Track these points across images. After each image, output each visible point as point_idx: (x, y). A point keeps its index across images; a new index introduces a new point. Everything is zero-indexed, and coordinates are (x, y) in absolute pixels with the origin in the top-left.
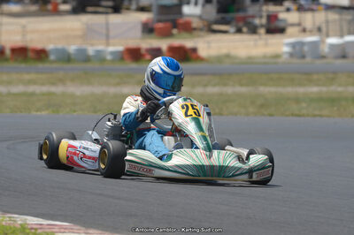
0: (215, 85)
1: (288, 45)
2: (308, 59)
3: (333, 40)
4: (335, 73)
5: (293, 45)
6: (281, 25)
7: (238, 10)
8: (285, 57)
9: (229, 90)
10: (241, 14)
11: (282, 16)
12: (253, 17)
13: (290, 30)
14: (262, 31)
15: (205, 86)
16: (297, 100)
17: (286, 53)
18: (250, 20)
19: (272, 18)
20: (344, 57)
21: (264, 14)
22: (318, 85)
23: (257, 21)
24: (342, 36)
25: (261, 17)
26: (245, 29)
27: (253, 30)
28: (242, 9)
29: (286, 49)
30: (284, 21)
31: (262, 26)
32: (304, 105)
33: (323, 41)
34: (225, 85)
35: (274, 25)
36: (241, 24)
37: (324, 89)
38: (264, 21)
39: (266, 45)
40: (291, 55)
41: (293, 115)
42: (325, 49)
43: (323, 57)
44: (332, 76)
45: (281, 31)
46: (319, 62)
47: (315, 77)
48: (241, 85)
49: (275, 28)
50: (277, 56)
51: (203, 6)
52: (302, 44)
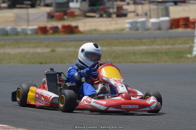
1: (128, 23)
2: (140, 31)
3: (153, 20)
4: (155, 38)
5: (132, 23)
6: (124, 12)
7: (101, 4)
8: (127, 30)
10: (102, 7)
11: (125, 7)
12: (109, 8)
13: (129, 15)
14: (114, 16)
16: (135, 54)
17: (127, 28)
18: (108, 10)
19: (120, 8)
20: (160, 29)
21: (115, 6)
22: (145, 45)
23: (111, 11)
24: (158, 17)
25: (113, 8)
26: (104, 15)
27: (109, 15)
28: (102, 4)
29: (128, 26)
30: (126, 10)
31: (114, 13)
32: (138, 56)
33: (148, 21)
36: (102, 12)
37: (149, 47)
38: (115, 10)
39: (117, 23)
40: (131, 29)
41: (132, 62)
42: (149, 25)
43: (149, 29)
44: (153, 40)
45: (125, 15)
46: (146, 32)
47: (144, 41)
49: (121, 14)
50: (123, 30)
51: (81, 2)
52: (136, 23)
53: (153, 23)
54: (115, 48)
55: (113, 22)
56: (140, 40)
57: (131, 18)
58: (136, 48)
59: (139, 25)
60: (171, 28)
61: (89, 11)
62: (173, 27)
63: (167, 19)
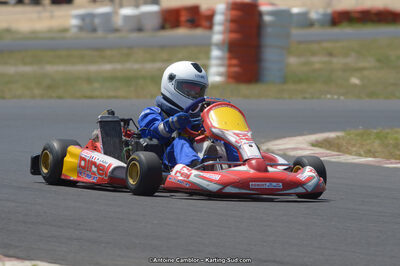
53: (127, 18)
54: (50, 69)
55: (46, 14)
56: (99, 52)
57: (80, 7)
58: (93, 68)
59: (97, 21)
60: (163, 27)
62: (167, 25)
63: (154, 8)
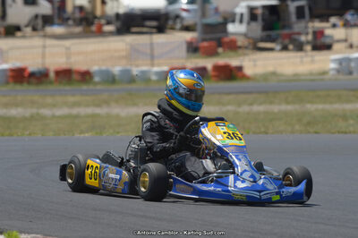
0: (261, 104)
1: (334, 61)
2: (355, 75)
5: (340, 62)
6: (328, 41)
7: (284, 27)
8: (332, 73)
9: (276, 108)
10: (286, 31)
11: (328, 32)
12: (299, 34)
13: (336, 47)
14: (308, 48)
15: (251, 104)
16: (345, 117)
17: (333, 69)
18: (296, 37)
19: (318, 34)
21: (310, 31)
23: (303, 38)
25: (307, 34)
26: (291, 47)
27: (299, 47)
28: (287, 26)
29: (333, 66)
30: (331, 37)
31: (308, 42)
32: (351, 122)
34: (271, 103)
35: (319, 42)
36: (287, 41)
38: (310, 37)
39: (313, 62)
40: (338, 71)
41: (339, 132)
45: (328, 47)
48: (288, 103)
49: (321, 45)
50: (325, 73)
51: (248, 24)
52: (349, 60)
61: (263, 40)
